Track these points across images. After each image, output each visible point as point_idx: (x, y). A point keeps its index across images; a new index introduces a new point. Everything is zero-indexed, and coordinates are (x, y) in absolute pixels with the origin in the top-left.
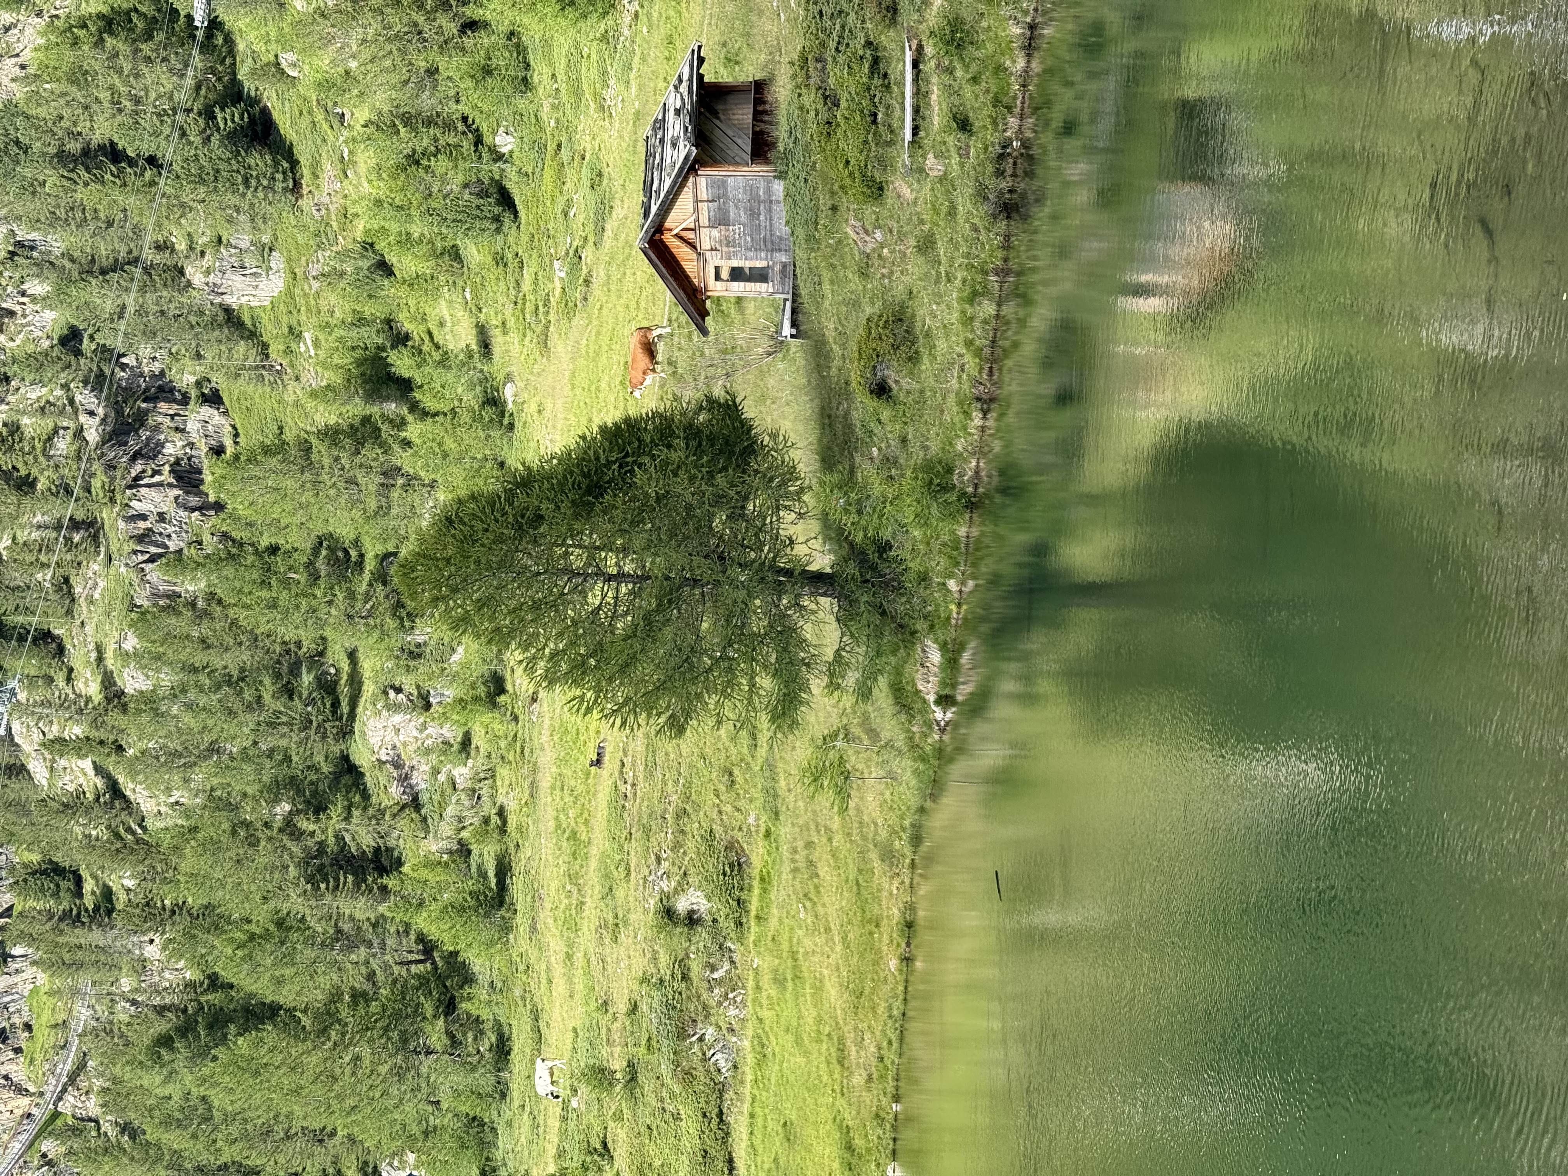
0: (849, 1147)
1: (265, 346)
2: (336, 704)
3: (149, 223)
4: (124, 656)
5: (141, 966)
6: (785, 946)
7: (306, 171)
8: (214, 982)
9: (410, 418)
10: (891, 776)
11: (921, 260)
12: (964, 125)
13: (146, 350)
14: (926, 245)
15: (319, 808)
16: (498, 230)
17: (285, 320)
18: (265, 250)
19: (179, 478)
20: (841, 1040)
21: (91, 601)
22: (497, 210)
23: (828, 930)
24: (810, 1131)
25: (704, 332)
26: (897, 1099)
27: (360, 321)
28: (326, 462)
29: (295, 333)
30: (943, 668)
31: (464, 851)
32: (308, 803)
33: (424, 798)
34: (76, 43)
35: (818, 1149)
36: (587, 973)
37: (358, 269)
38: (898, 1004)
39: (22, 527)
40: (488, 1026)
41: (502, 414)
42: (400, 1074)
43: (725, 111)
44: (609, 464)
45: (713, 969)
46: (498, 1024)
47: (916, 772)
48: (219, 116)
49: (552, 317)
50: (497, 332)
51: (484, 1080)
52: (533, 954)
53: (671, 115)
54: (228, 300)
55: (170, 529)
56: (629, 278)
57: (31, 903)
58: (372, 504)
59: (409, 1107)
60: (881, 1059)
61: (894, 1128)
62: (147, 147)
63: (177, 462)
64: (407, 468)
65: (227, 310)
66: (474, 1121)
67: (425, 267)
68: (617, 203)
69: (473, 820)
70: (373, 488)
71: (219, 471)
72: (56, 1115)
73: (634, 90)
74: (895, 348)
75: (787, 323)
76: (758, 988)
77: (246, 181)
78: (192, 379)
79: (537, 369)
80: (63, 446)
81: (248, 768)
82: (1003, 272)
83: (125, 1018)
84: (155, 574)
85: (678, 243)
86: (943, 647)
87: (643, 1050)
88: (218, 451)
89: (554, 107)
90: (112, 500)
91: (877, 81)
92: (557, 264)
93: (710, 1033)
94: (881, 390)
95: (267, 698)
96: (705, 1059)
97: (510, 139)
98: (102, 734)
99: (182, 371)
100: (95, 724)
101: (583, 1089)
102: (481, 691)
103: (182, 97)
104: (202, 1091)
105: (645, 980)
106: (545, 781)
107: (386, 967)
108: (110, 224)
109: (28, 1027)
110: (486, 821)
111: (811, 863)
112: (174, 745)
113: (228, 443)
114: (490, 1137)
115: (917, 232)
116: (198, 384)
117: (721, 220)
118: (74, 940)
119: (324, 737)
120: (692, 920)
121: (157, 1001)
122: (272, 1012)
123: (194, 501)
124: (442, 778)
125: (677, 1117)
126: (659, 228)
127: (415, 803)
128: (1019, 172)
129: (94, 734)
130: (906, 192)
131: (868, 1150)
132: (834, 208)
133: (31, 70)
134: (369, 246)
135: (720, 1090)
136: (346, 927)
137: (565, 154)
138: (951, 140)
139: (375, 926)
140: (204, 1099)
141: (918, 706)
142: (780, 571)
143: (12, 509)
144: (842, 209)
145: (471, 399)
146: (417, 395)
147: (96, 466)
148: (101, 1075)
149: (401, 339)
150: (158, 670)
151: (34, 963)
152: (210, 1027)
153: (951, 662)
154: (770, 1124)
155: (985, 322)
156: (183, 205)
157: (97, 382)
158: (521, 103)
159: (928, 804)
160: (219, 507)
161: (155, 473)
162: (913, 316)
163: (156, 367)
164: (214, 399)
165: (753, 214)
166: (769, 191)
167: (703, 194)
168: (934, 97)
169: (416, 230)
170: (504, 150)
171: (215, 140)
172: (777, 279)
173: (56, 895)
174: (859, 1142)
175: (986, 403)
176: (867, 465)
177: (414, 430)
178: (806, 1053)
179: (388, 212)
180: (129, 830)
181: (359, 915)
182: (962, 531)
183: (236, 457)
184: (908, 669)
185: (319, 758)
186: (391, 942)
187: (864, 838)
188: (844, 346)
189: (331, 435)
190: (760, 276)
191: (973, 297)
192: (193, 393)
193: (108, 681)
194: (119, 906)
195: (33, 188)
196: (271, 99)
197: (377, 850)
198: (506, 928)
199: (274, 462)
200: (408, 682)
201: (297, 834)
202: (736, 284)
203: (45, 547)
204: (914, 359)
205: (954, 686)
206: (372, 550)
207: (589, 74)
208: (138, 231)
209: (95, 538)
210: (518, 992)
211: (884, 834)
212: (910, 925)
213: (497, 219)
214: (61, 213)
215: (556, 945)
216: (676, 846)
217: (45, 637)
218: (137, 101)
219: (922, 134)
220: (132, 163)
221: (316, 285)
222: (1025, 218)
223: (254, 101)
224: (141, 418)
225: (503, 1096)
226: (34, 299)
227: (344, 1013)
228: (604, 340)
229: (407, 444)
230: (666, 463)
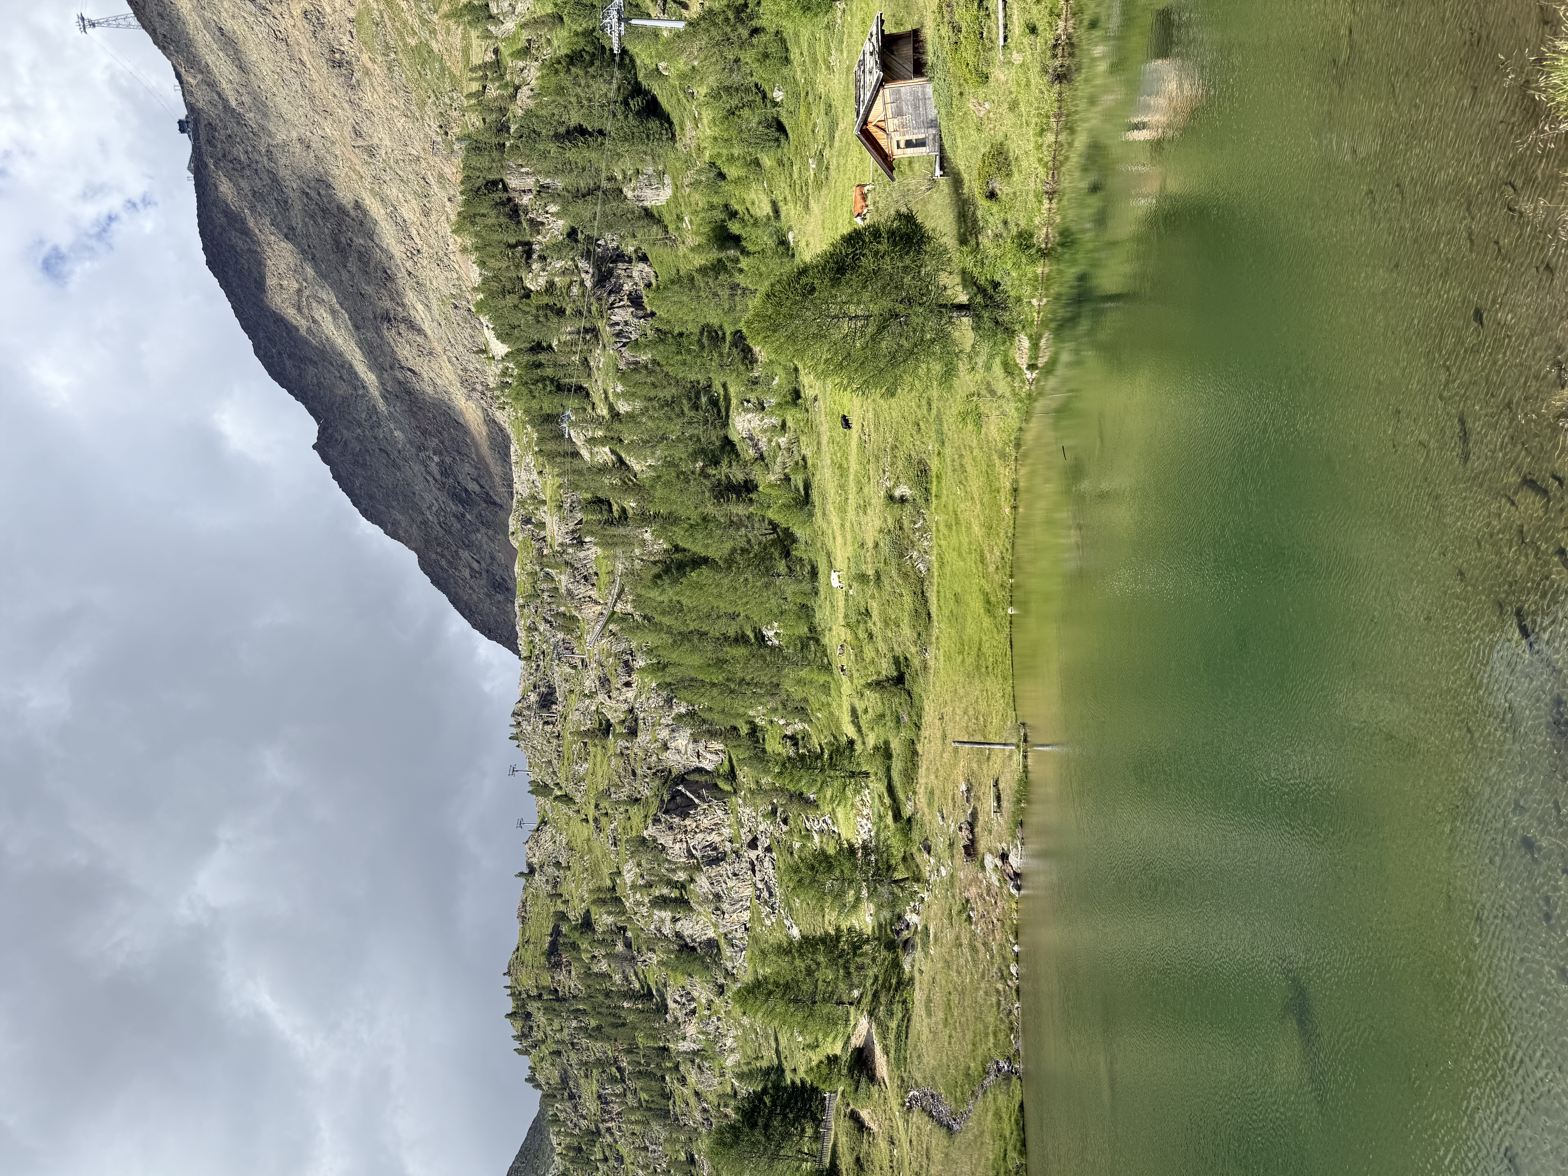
0: (988, 602)
1: (666, 227)
2: (719, 411)
3: (603, 166)
4: (617, 395)
5: (643, 544)
6: (951, 509)
7: (677, 128)
8: (677, 549)
9: (741, 258)
10: (1004, 414)
11: (1012, 115)
12: (1033, 30)
13: (608, 236)
14: (1014, 106)
15: (716, 463)
16: (778, 146)
17: (674, 212)
18: (661, 174)
19: (632, 302)
20: (982, 551)
21: (598, 369)
22: (777, 134)
23: (972, 498)
24: (968, 596)
25: (893, 179)
26: (1011, 576)
27: (712, 207)
28: (702, 285)
29: (680, 219)
30: (1030, 349)
31: (787, 479)
32: (710, 460)
33: (766, 454)
34: (557, 72)
35: (972, 604)
36: (853, 530)
37: (708, 178)
38: (1011, 530)
39: (562, 334)
40: (806, 562)
41: (788, 249)
42: (767, 586)
43: (897, 50)
44: (847, 255)
45: (915, 523)
46: (810, 560)
47: (1017, 409)
48: (631, 103)
49: (810, 191)
50: (781, 204)
51: (806, 587)
52: (825, 526)
53: (868, 56)
54: (647, 204)
55: (631, 329)
56: (850, 162)
57: (590, 517)
58: (727, 306)
59: (772, 601)
60: (1003, 558)
61: (1011, 591)
62: (597, 125)
63: (630, 294)
64: (743, 285)
65: (646, 209)
66: (803, 606)
67: (742, 172)
68: (840, 120)
69: (790, 463)
70: (726, 297)
71: (650, 296)
72: (614, 613)
73: (845, 54)
74: (999, 169)
75: (938, 168)
76: (938, 530)
77: (648, 137)
78: (632, 249)
79: (804, 222)
80: (575, 290)
81: (681, 445)
82: (1058, 116)
83: (638, 567)
84: (627, 353)
85: (876, 129)
86: (1030, 337)
87: (882, 565)
88: (649, 285)
89: (803, 71)
90: (602, 316)
91: (982, 13)
92: (810, 161)
93: (915, 554)
94: (992, 195)
95: (686, 410)
96: (913, 567)
97: (781, 93)
98: (612, 434)
99: (627, 245)
100: (608, 429)
101: (855, 585)
102: (789, 398)
103: (611, 95)
104: (677, 598)
105: (881, 531)
106: (825, 440)
107: (755, 536)
108: (584, 169)
109: (596, 574)
110: (797, 463)
111: (962, 465)
112: (645, 437)
113: (654, 281)
114: (811, 613)
115: (1009, 99)
116: (636, 251)
117: (899, 113)
118: (612, 533)
119: (715, 428)
120: (903, 500)
121: (652, 558)
122: (705, 561)
123: (640, 313)
124: (773, 444)
125: (901, 595)
126: (865, 122)
127: (762, 457)
128: (1066, 54)
129: (608, 434)
130: (1002, 78)
131: (998, 603)
132: (961, 94)
133: (536, 91)
134: (712, 164)
135: (922, 581)
136: (735, 519)
137: (810, 98)
138: (1025, 41)
139: (748, 518)
140: (678, 602)
141: (1016, 372)
142: (941, 306)
143: (556, 325)
144: (966, 93)
145: (771, 243)
146: (744, 243)
147: (592, 300)
148: (631, 594)
149: (733, 214)
150: (634, 401)
151: (595, 544)
152: (678, 569)
153: (1035, 346)
154: (948, 595)
155: (1049, 146)
156: (618, 154)
157: (587, 255)
158: (785, 71)
159: (1024, 425)
160: (653, 314)
161: (621, 300)
162: (1008, 150)
163: (615, 244)
164: (644, 258)
165: (916, 108)
166: (924, 93)
167: (888, 100)
168: (1015, 17)
169: (736, 152)
170: (778, 100)
171: (630, 116)
172: (931, 143)
173: (601, 512)
174: (993, 599)
175: (1051, 195)
176: (986, 241)
177: (744, 263)
178: (964, 560)
179: (721, 143)
180: (630, 480)
181: (740, 513)
182: (1039, 270)
183: (658, 287)
184: (1011, 353)
185: (714, 438)
186: (756, 525)
187: (990, 449)
188: (970, 174)
189: (702, 270)
190: (921, 143)
191: (1042, 132)
192: (634, 256)
193: (611, 408)
194: (630, 515)
195: (544, 155)
196: (656, 91)
197: (746, 482)
198: (811, 515)
199: (676, 287)
200: (752, 397)
201: (707, 476)
202: (908, 150)
203: (574, 343)
204: (1009, 175)
205: (1036, 358)
206: (729, 330)
207: (820, 49)
208: (598, 171)
209: (596, 336)
210: (819, 545)
211: (1000, 445)
212: (1015, 490)
213: (777, 140)
214: (559, 166)
215: (835, 520)
216: (892, 464)
217: (580, 388)
218: (590, 100)
219: (1009, 40)
220: (591, 135)
221: (688, 190)
222: (1070, 81)
223: (647, 92)
224: (610, 273)
225: (816, 594)
226: (552, 214)
227: (738, 557)
228: (839, 199)
229: (741, 271)
230: (877, 253)
